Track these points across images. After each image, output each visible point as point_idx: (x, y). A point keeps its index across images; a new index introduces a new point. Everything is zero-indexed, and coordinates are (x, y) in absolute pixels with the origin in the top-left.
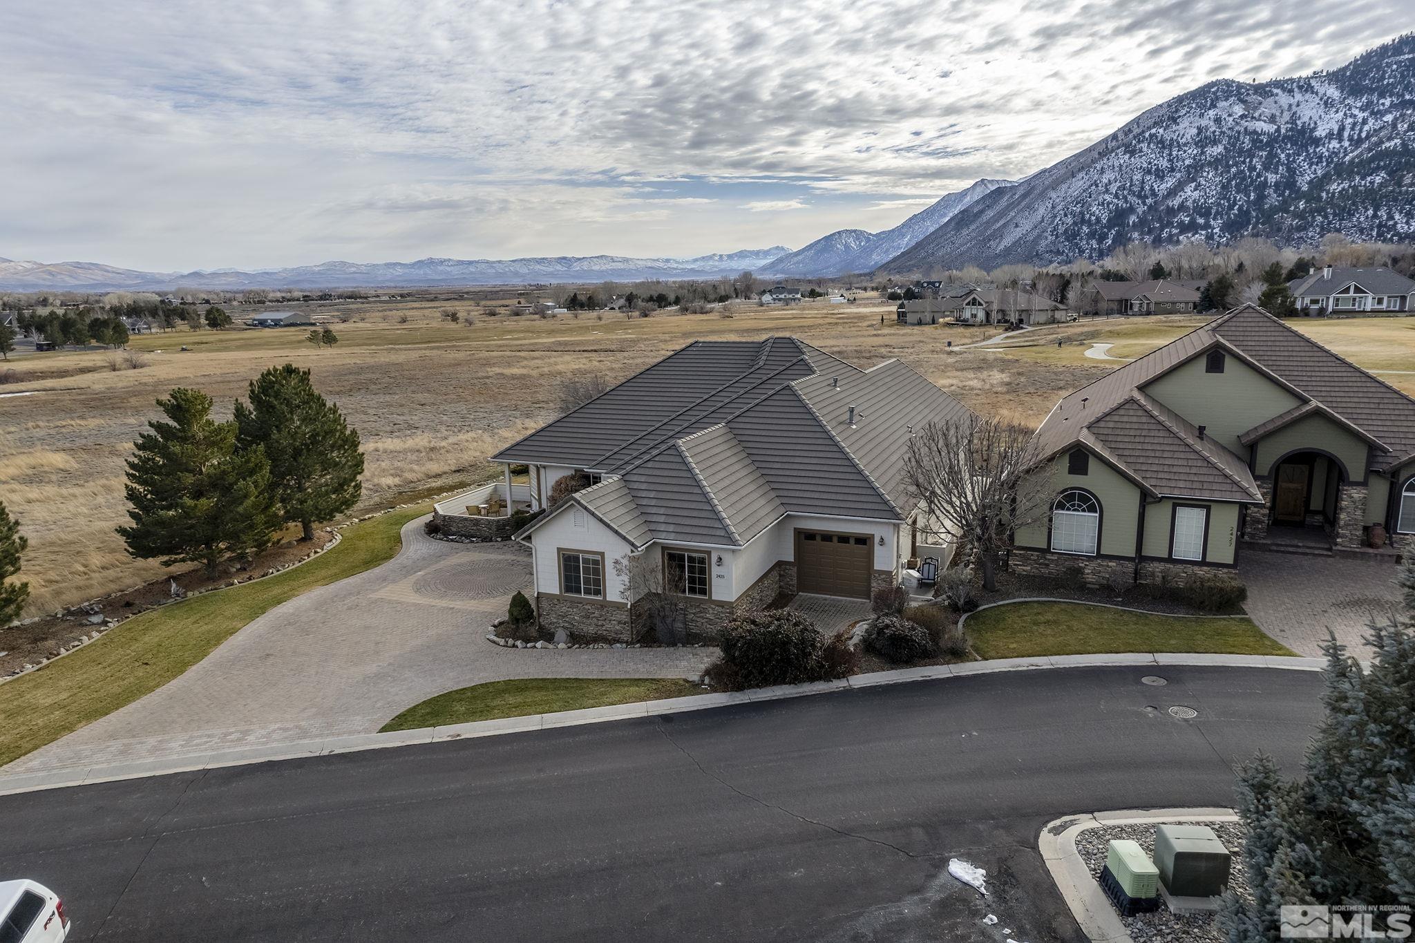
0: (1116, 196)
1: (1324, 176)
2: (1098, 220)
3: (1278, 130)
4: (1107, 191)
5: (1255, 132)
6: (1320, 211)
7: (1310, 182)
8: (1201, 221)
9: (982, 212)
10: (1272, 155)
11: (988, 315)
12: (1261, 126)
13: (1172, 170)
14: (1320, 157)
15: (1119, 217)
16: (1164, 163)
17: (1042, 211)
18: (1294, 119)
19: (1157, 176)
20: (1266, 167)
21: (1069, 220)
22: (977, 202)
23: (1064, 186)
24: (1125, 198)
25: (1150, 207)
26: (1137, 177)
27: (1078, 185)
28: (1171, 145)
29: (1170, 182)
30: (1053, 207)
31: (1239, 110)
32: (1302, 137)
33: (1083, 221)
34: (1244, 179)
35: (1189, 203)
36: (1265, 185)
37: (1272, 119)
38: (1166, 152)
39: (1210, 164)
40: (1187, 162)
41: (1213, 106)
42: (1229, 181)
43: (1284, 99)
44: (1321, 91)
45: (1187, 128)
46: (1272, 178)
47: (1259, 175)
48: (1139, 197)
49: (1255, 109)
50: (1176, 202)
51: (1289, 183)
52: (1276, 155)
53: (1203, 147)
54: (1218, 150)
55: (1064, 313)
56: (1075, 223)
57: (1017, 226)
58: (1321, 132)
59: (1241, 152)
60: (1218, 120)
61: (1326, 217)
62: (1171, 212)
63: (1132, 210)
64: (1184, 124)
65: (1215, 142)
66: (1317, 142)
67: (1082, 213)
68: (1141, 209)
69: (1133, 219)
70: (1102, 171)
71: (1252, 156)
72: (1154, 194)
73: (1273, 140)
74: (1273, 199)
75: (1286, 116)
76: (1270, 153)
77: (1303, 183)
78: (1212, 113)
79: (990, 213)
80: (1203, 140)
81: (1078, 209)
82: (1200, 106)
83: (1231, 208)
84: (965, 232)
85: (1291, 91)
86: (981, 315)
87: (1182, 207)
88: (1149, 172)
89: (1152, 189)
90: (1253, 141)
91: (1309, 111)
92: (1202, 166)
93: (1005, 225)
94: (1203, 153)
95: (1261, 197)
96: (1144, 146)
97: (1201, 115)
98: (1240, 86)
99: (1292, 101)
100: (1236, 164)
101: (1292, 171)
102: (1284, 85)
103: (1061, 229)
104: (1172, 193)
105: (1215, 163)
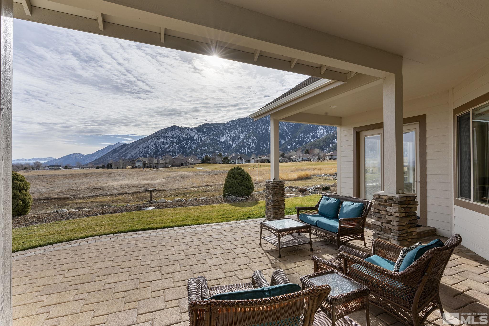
0: (155, 148)
1: (197, 147)
2: (151, 153)
3: (187, 137)
4: (153, 147)
5: (183, 137)
6: (197, 154)
7: (194, 148)
8: (174, 154)
9: (120, 150)
10: (187, 142)
11: (144, 165)
12: (184, 136)
13: (167, 143)
14: (195, 143)
15: (156, 153)
16: (165, 141)
17: (136, 150)
18: (190, 135)
19: (164, 144)
20: (186, 144)
21: (144, 153)
22: (118, 147)
23: (142, 145)
24: (157, 148)
25: (163, 151)
26: (159, 144)
27: (145, 145)
28: (166, 138)
29: (167, 146)
30: (139, 150)
31: (179, 132)
32: (192, 139)
33: (147, 153)
34: (182, 146)
35: (172, 150)
36: (186, 148)
37: (186, 135)
38: (165, 139)
39: (175, 142)
40: (170, 142)
41: (174, 131)
42: (179, 146)
43: (188, 131)
44: (194, 131)
45: (169, 134)
46: (187, 147)
47: (185, 146)
48: (160, 148)
49: (183, 132)
50: (169, 150)
51: (190, 148)
52: (188, 142)
53: (173, 139)
54: (176, 140)
55: (168, 165)
56: (145, 154)
57: (130, 154)
58: (195, 138)
59: (181, 140)
60: (176, 134)
61: (198, 155)
62: (168, 152)
63: (159, 151)
64: (169, 133)
65: (175, 138)
66: (194, 140)
67: (147, 151)
68: (161, 151)
69: (159, 153)
70: (151, 142)
71: (183, 142)
72: (163, 148)
73: (187, 139)
74: (188, 151)
75: (188, 135)
76: (186, 141)
77: (193, 147)
78: (174, 132)
79: (122, 150)
80: (173, 138)
81: (146, 150)
82: (172, 130)
83: (180, 152)
84: (115, 155)
85: (189, 130)
86: (142, 165)
87: (170, 151)
88: (162, 143)
89: (163, 147)
90: (183, 139)
91: (192, 134)
92: (173, 143)
93: (126, 153)
94: (173, 140)
95: (186, 150)
96: (160, 137)
97: (172, 132)
98: (179, 127)
99: (189, 132)
100: (180, 143)
101: (191, 145)
102: (188, 129)
103: (142, 155)
104: (168, 148)
105: (176, 142)
